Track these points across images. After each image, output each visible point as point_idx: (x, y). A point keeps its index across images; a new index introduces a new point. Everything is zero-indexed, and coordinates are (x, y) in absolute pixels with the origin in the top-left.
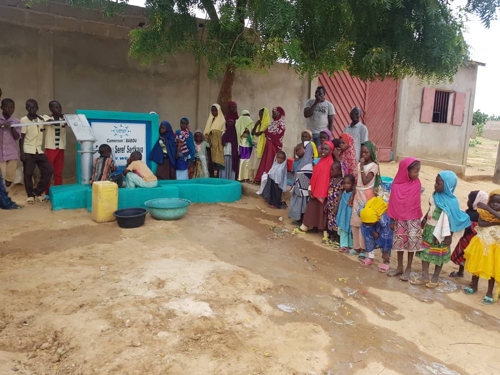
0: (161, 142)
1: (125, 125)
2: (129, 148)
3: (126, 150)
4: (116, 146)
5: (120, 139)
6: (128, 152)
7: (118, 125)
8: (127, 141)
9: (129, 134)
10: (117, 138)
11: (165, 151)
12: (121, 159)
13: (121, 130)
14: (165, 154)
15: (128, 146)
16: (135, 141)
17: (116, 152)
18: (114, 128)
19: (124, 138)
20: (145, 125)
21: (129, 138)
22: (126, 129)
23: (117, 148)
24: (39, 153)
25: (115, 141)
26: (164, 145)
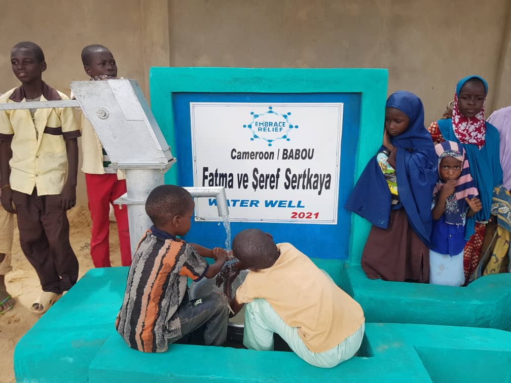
0: (382, 158)
1: (281, 108)
2: (291, 176)
3: (282, 180)
4: (256, 170)
5: (265, 149)
6: (287, 187)
7: (261, 108)
8: (287, 155)
9: (291, 133)
10: (260, 146)
11: (394, 190)
12: (267, 205)
13: (271, 124)
14: (393, 197)
15: (288, 170)
16: (308, 154)
17: (255, 187)
18: (250, 120)
19: (279, 146)
20: (342, 104)
21: (291, 146)
22: (283, 120)
23: (258, 176)
24: (40, 194)
25: (252, 155)
26: (391, 169)
